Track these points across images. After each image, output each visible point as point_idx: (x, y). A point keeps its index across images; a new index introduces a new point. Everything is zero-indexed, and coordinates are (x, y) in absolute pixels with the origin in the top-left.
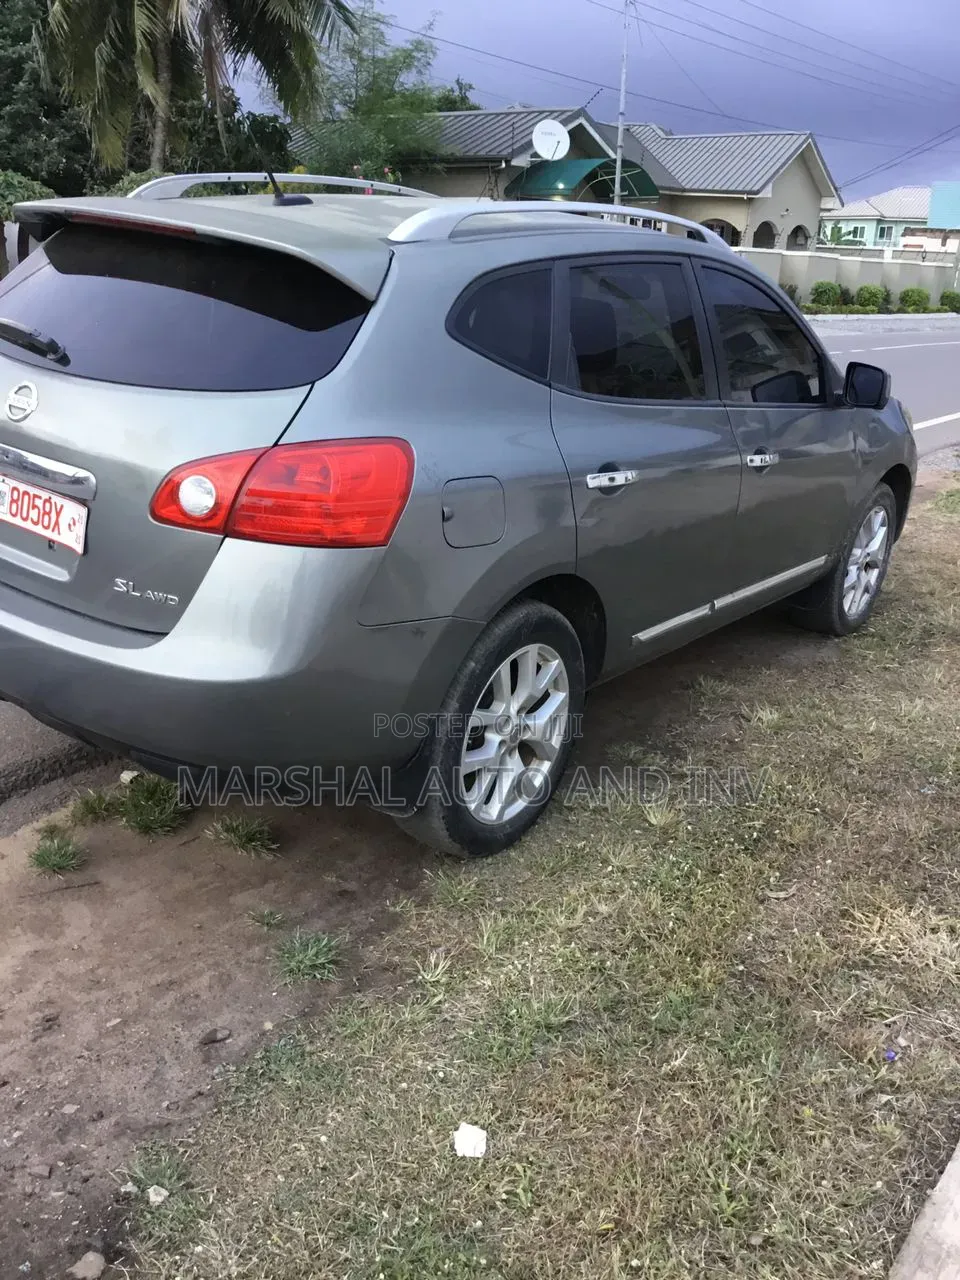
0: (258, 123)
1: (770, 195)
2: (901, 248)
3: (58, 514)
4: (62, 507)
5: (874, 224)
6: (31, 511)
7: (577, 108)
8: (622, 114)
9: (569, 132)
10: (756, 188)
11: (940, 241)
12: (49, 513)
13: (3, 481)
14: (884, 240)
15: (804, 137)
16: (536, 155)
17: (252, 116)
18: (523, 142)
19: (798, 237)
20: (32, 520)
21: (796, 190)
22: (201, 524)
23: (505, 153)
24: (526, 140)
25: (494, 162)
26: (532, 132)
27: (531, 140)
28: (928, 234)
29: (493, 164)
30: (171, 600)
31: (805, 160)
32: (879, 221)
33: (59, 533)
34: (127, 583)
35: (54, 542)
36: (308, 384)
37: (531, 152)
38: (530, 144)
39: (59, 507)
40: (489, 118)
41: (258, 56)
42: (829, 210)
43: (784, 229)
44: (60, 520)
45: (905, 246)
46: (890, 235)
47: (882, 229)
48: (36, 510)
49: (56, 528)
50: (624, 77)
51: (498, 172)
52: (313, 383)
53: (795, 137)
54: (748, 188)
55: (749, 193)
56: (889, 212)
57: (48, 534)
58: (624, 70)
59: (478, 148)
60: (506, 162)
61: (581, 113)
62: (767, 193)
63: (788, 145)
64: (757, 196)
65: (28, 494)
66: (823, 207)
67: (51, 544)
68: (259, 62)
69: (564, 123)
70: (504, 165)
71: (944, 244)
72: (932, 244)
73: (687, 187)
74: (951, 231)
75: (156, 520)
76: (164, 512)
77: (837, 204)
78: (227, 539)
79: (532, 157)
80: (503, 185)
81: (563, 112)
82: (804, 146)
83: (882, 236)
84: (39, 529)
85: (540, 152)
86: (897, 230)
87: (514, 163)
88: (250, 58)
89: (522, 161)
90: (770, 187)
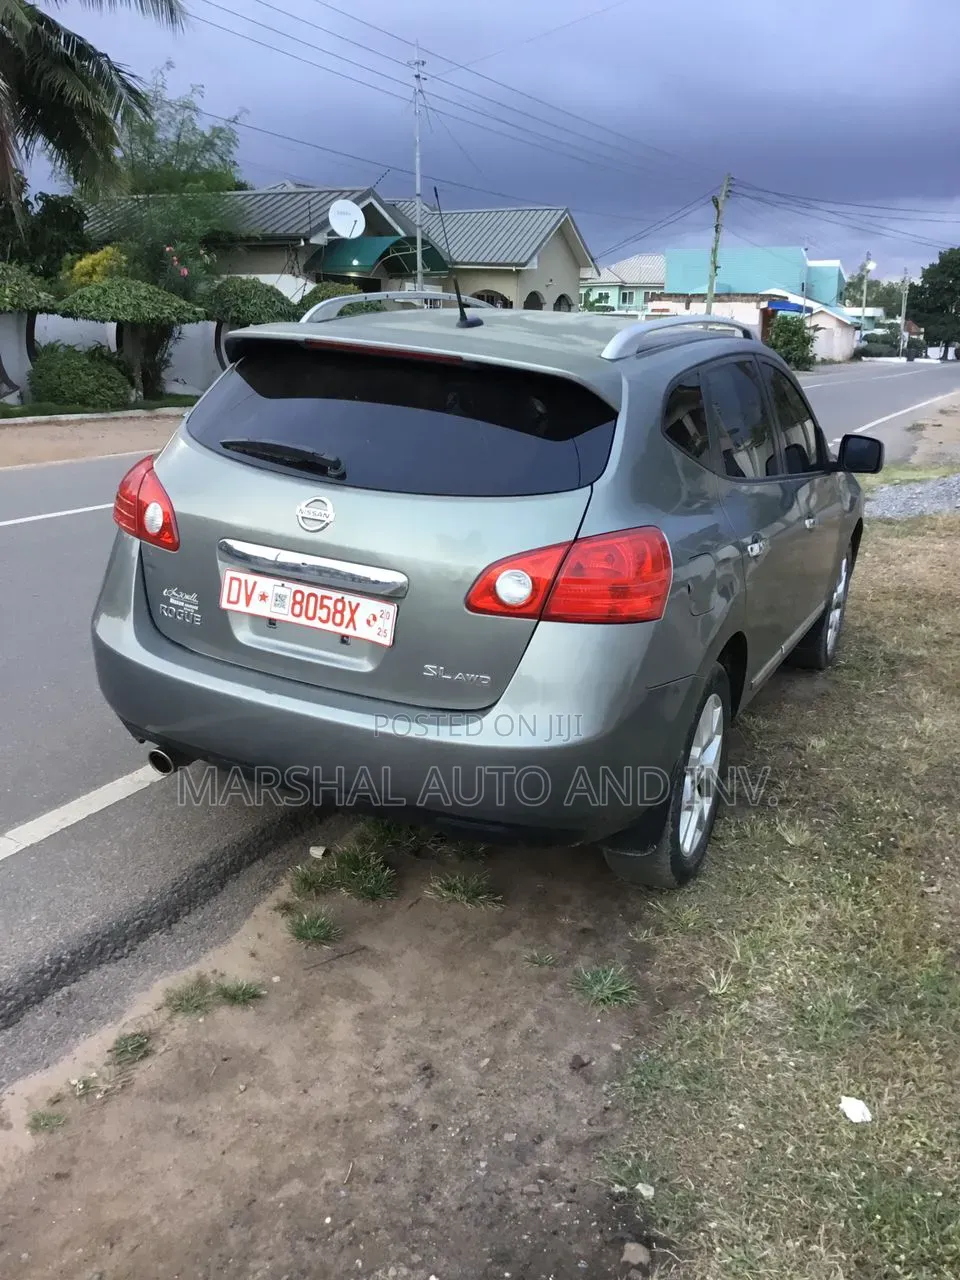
0: (51, 204)
1: (536, 267)
2: (649, 312)
3: (353, 612)
4: (358, 605)
5: (617, 290)
6: (318, 610)
7: (366, 188)
8: (419, 195)
9: (363, 210)
10: (523, 261)
11: (684, 304)
12: (342, 612)
13: (283, 585)
14: (627, 305)
15: (561, 212)
16: (332, 233)
17: (43, 197)
18: (319, 221)
19: (563, 303)
20: (320, 619)
21: (559, 262)
22: (517, 611)
23: (302, 232)
24: (323, 218)
25: (295, 240)
26: (328, 210)
27: (328, 218)
28: (673, 298)
29: (293, 243)
30: (484, 679)
31: (564, 234)
32: (621, 287)
33: (355, 629)
34: (438, 668)
35: (347, 637)
36: (587, 486)
37: (328, 230)
38: (326, 223)
39: (353, 607)
40: (258, 198)
41: (50, 137)
42: (586, 279)
43: (550, 298)
44: (356, 616)
45: (653, 310)
46: (631, 301)
47: (625, 295)
48: (325, 611)
49: (351, 625)
50: (418, 160)
51: (296, 250)
52: (591, 484)
53: (553, 212)
54: (516, 261)
55: (516, 265)
56: (631, 278)
57: (342, 630)
58: (418, 154)
59: (277, 226)
60: (305, 240)
61: (369, 193)
62: (534, 265)
63: (546, 220)
64: (526, 268)
65: (315, 595)
66: (582, 276)
67: (344, 639)
68: (51, 146)
69: (357, 201)
70: (303, 243)
71: (687, 308)
72: (676, 308)
73: (459, 260)
74: (693, 296)
75: (472, 611)
76: (480, 604)
77: (595, 275)
78: (541, 623)
79: (329, 234)
80: (302, 261)
81: (353, 192)
82: (563, 220)
83: (624, 301)
84: (330, 626)
85: (337, 230)
86: (638, 297)
87: (313, 241)
88: (40, 141)
89: (320, 240)
90: (535, 260)
